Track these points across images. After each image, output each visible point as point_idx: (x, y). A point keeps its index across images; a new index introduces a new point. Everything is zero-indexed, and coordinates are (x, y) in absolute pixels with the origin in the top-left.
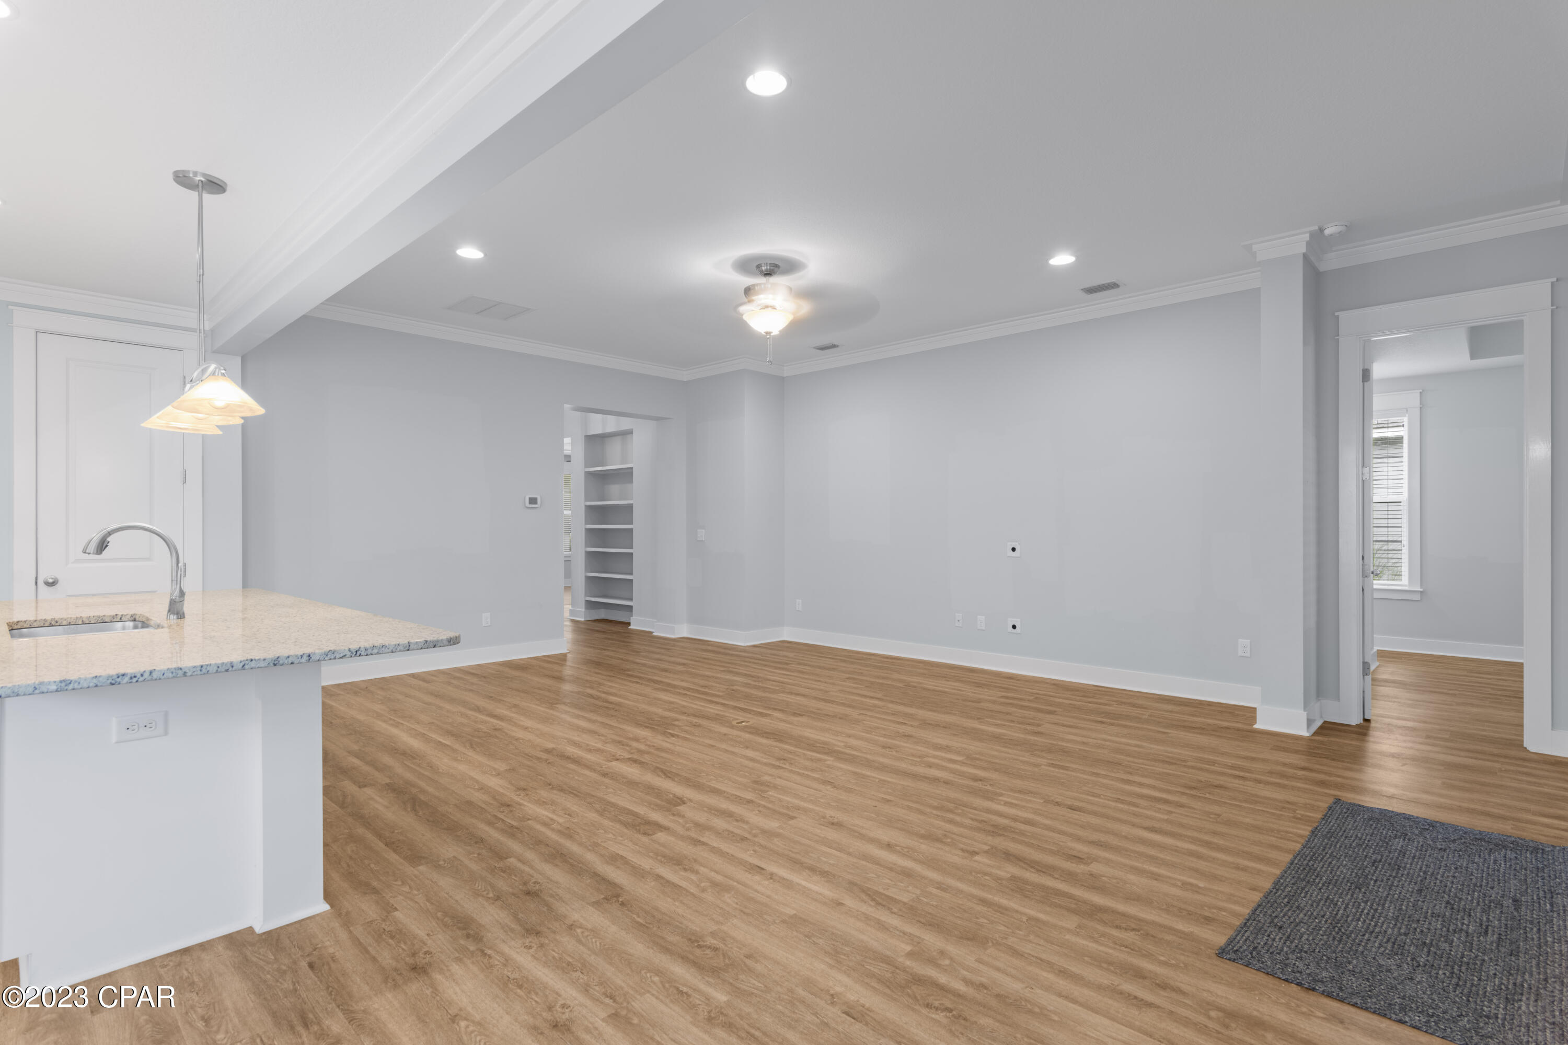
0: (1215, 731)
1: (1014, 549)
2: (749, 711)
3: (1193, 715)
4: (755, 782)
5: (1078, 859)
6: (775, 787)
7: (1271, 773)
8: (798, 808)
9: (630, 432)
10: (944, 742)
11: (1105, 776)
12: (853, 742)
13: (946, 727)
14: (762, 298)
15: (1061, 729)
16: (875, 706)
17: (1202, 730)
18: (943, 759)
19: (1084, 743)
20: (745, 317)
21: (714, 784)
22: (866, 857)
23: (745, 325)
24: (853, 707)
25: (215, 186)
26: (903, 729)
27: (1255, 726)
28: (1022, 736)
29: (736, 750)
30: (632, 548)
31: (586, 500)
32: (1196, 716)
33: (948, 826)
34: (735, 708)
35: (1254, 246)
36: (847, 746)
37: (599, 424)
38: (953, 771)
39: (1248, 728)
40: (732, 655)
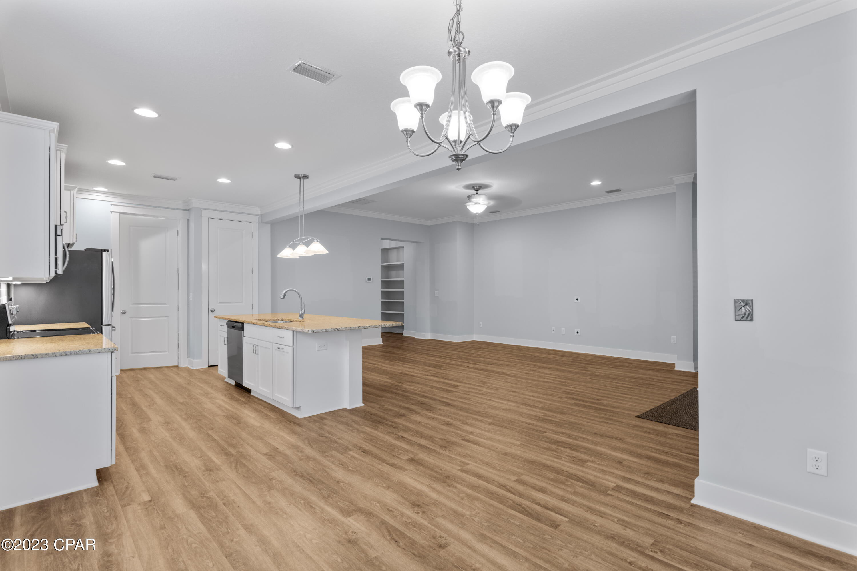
0: (658, 370)
1: (577, 299)
2: (471, 363)
3: (650, 366)
4: (481, 382)
5: (597, 400)
6: (489, 383)
7: (674, 382)
8: (499, 388)
9: (403, 247)
10: (549, 373)
11: (611, 382)
12: (513, 372)
13: (549, 368)
14: (474, 200)
15: (596, 369)
16: (520, 362)
17: (653, 370)
18: (549, 377)
19: (604, 373)
20: (468, 207)
21: (466, 382)
22: (525, 398)
23: (468, 210)
24: (511, 362)
25: (306, 177)
26: (532, 369)
27: (675, 369)
28: (580, 371)
29: (470, 374)
30: (403, 300)
31: (382, 278)
32: (652, 366)
33: (552, 392)
34: (464, 362)
35: (673, 178)
36: (512, 373)
37: (386, 244)
38: (553, 380)
39: (672, 370)
40: (454, 345)
